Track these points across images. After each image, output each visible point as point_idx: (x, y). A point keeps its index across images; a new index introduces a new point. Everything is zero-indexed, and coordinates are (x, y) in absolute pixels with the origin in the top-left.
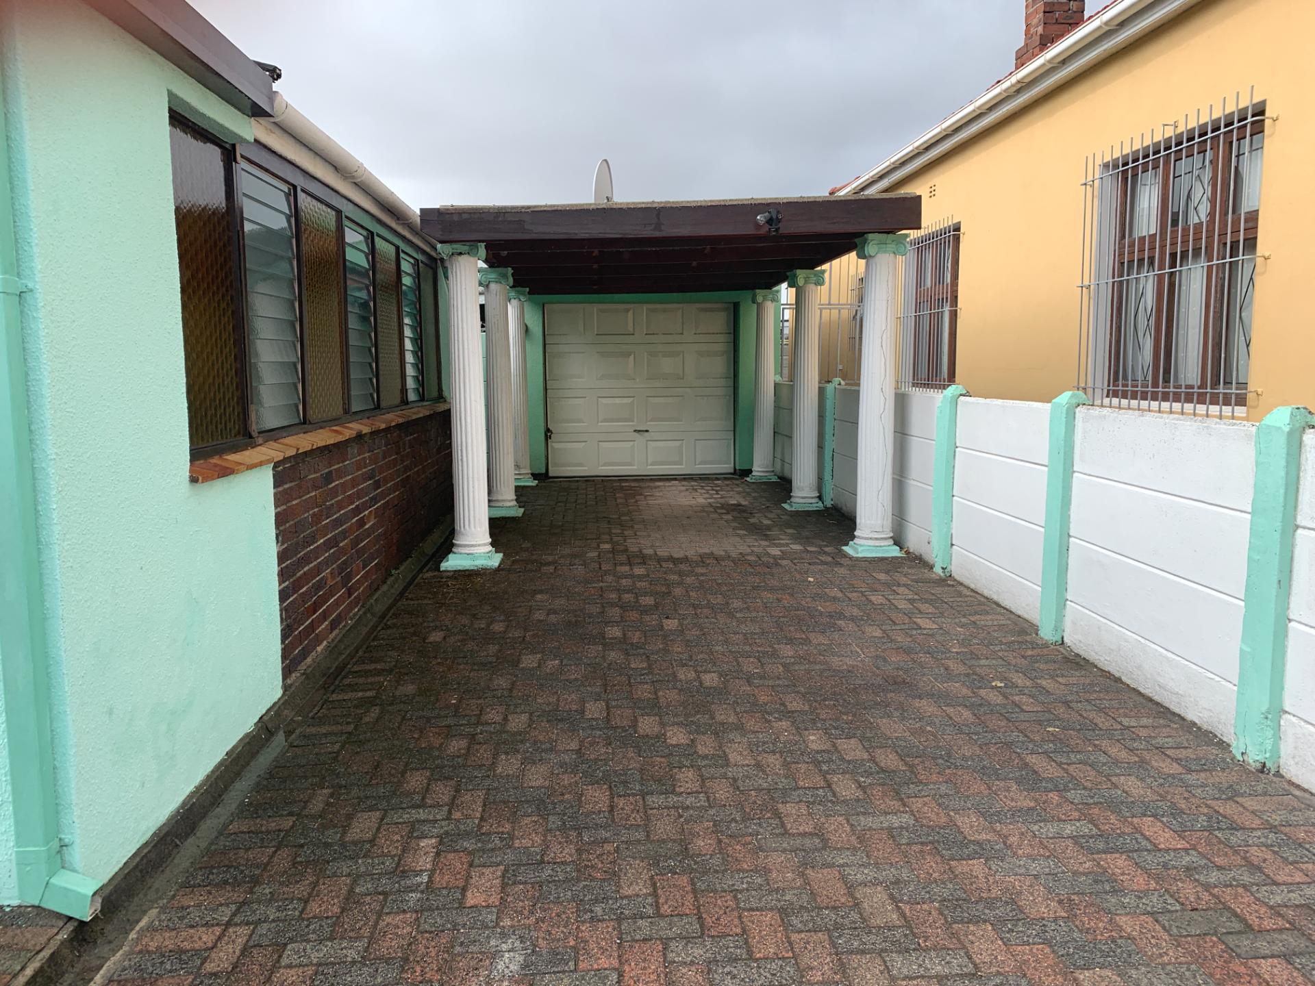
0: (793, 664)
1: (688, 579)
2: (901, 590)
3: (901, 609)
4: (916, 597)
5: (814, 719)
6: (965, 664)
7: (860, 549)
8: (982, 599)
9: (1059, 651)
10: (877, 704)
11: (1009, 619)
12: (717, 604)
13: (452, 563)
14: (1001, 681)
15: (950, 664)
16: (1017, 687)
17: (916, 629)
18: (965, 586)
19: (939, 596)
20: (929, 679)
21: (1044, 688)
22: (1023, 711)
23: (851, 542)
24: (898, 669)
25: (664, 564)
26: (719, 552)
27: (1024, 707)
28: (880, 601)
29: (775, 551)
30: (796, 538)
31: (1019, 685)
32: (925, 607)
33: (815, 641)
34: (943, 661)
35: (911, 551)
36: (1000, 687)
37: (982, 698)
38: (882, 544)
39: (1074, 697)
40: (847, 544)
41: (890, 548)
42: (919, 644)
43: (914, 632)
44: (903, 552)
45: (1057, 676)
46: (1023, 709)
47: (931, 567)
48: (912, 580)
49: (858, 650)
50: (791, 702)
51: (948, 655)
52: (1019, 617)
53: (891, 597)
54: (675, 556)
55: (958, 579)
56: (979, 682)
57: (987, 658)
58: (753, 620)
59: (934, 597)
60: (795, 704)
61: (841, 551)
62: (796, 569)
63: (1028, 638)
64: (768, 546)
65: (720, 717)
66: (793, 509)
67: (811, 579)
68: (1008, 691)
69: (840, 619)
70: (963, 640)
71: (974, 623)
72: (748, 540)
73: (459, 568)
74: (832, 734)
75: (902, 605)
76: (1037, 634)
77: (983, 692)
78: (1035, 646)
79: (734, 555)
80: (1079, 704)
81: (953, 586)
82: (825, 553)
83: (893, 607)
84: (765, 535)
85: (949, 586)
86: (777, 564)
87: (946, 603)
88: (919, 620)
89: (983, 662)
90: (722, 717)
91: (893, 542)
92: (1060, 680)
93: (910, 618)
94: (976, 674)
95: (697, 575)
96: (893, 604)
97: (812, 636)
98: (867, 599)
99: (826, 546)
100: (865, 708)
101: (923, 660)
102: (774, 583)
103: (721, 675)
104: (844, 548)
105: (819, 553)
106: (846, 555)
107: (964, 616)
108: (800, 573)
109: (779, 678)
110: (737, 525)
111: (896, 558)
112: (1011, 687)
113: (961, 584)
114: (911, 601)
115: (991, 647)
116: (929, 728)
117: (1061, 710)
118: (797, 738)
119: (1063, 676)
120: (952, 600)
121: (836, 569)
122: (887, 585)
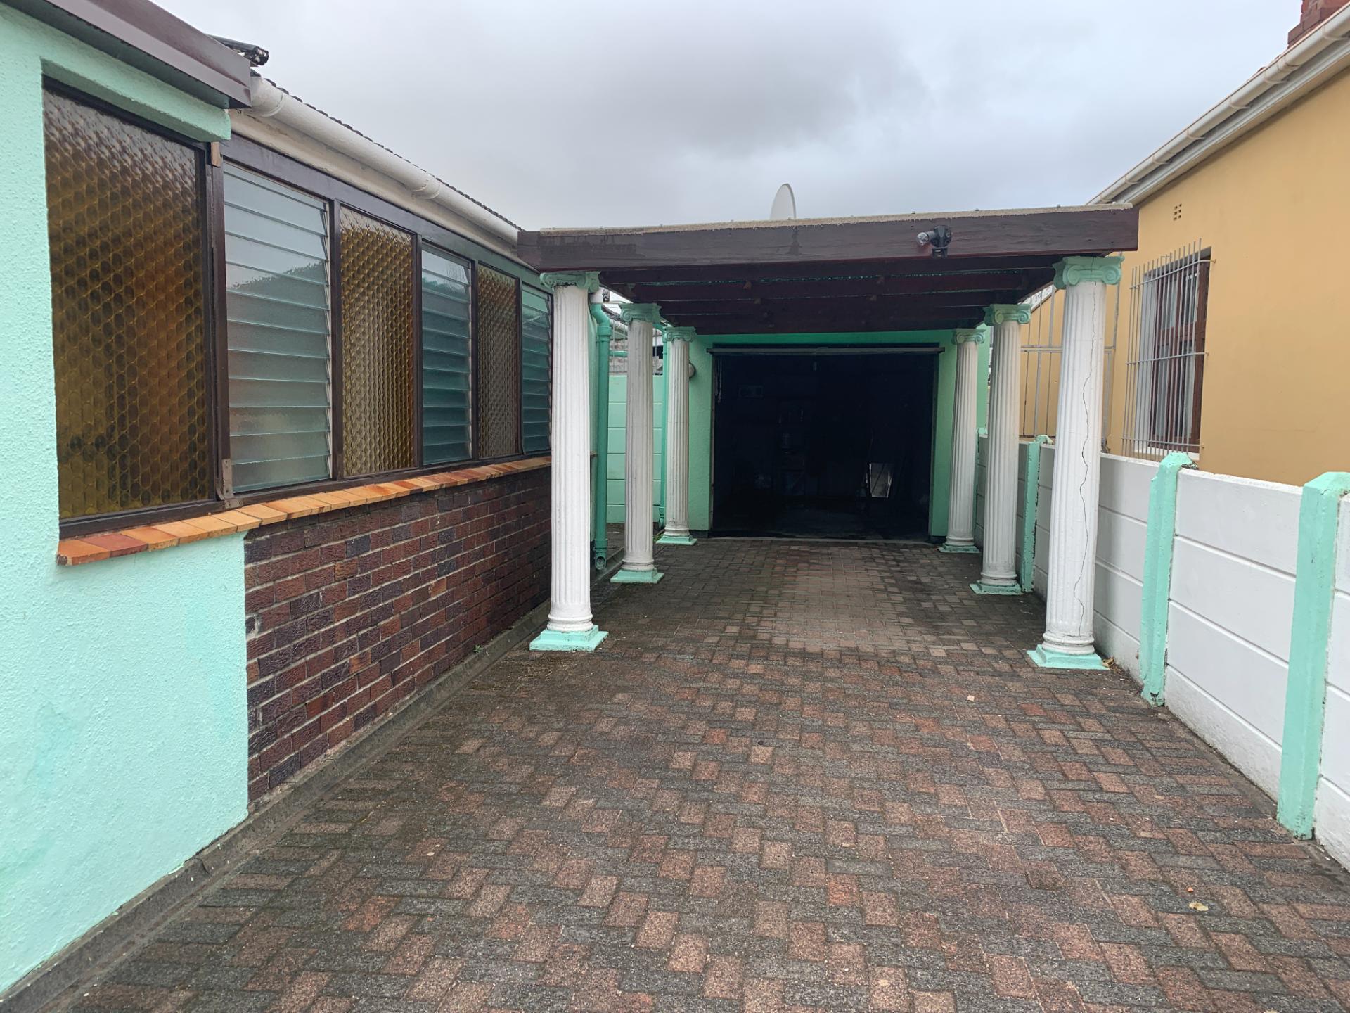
0: (902, 837)
1: (812, 684)
2: (1089, 723)
3: (1081, 756)
4: (1107, 737)
5: (897, 946)
6: (1154, 861)
7: (1048, 656)
8: (1202, 748)
9: (1306, 852)
10: (1001, 924)
11: (1237, 786)
12: (835, 727)
13: (544, 642)
14: (1204, 901)
15: (1131, 857)
16: (1229, 915)
17: (1094, 792)
18: (1181, 723)
19: (1139, 736)
20: (1093, 884)
21: (1272, 923)
22: (1231, 968)
23: (1039, 646)
24: (1051, 860)
25: (790, 661)
26: (867, 648)
27: (1233, 960)
28: (1054, 740)
29: (939, 651)
30: (973, 634)
31: (1233, 912)
32: (1118, 756)
33: (945, 801)
34: (1121, 853)
35: (1117, 663)
36: (1201, 913)
37: (1168, 933)
38: (1078, 652)
39: (1321, 949)
40: (1034, 648)
41: (1089, 657)
42: (1092, 818)
43: (1090, 796)
44: (1106, 664)
45: (1298, 900)
46: (1230, 964)
47: (1140, 689)
48: (1109, 709)
49: (1002, 820)
50: (874, 909)
51: (1131, 843)
52: (1252, 783)
53: (1071, 734)
54: (810, 649)
55: (1173, 712)
56: (1170, 898)
57: (1190, 854)
58: (872, 757)
59: (1133, 739)
60: (880, 913)
61: (1025, 656)
62: (957, 681)
63: (1260, 823)
64: (934, 643)
65: (762, 927)
66: (983, 592)
67: (971, 698)
68: (1214, 921)
69: (992, 765)
70: (1159, 816)
71: (1182, 786)
72: (909, 632)
73: (551, 649)
74: (915, 979)
75: (1085, 748)
76: (1275, 818)
77: (1171, 920)
78: (1269, 839)
79: (883, 653)
80: (1327, 963)
81: (1164, 721)
82: (1004, 658)
83: (1070, 751)
84: (936, 627)
85: (1160, 720)
86: (935, 671)
87: (1147, 749)
88: (1101, 775)
89: (1182, 861)
90: (766, 926)
91: (1093, 650)
92: (1301, 908)
93: (1090, 771)
94: (1168, 883)
95: (826, 680)
96: (1071, 746)
97: (943, 790)
98: (1039, 734)
99: (1007, 648)
100: (982, 932)
101: (1092, 847)
102: (921, 700)
103: (794, 848)
104: (1030, 652)
105: (995, 657)
106: (1027, 663)
107: (1170, 774)
108: (961, 687)
109: (872, 861)
110: (904, 609)
111: (1096, 671)
112: (1219, 915)
113: (1177, 719)
114: (1098, 743)
115: (1200, 834)
116: (1070, 985)
117: (1294, 974)
118: (860, 980)
119: (1307, 901)
120: (1156, 745)
121: (1010, 684)
122: (1072, 714)
